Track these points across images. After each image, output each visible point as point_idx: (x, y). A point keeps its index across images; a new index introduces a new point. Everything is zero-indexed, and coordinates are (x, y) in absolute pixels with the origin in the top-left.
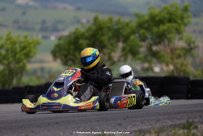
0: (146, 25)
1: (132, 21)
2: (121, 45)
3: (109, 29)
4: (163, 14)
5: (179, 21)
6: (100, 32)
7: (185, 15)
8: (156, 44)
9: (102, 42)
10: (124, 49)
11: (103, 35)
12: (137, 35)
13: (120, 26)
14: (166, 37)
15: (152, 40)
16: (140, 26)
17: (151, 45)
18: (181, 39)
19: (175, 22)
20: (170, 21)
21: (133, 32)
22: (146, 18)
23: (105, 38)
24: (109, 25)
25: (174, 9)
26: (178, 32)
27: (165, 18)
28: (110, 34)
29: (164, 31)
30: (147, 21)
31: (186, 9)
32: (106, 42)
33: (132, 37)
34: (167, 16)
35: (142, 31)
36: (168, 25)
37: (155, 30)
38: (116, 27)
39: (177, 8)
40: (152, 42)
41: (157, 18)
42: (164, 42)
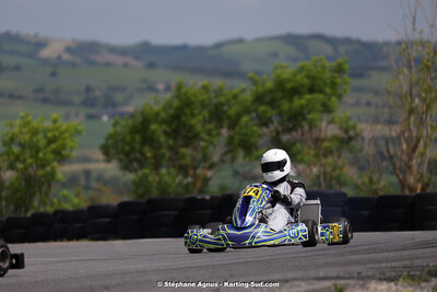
0: (267, 99)
1: (243, 90)
2: (225, 132)
3: (203, 105)
4: (299, 78)
5: (328, 90)
6: (188, 111)
7: (339, 81)
8: (289, 130)
9: (192, 127)
10: (230, 140)
11: (193, 115)
12: (254, 115)
13: (222, 99)
14: (305, 119)
15: (281, 123)
16: (259, 99)
17: (278, 133)
18: (331, 122)
19: (321, 91)
20: (312, 90)
21: (247, 111)
22: (270, 84)
23: (196, 122)
24: (205, 97)
25: (319, 69)
26: (327, 109)
27: (303, 86)
28: (206, 114)
29: (302, 107)
30: (271, 91)
31: (339, 70)
32: (199, 128)
33: (245, 119)
34: (306, 81)
35: (262, 108)
36: (308, 96)
37: (285, 105)
38: (215, 101)
39: (323, 67)
40: (280, 128)
41: (289, 85)
42: (302, 127)
